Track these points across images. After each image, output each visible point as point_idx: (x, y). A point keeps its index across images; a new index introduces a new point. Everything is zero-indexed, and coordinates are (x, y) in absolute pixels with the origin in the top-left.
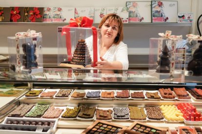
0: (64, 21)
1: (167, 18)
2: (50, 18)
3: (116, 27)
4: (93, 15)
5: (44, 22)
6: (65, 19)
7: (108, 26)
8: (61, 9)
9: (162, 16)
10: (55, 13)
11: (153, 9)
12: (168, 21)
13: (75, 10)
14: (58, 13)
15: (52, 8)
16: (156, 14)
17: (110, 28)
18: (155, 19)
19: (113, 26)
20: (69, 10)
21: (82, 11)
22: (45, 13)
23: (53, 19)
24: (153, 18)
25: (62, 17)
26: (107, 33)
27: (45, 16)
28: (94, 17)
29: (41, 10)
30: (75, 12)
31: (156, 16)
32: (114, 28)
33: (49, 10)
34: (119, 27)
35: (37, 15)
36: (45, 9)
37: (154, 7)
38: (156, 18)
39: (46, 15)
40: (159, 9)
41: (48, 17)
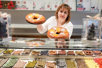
0: (27, 9)
1: (85, 8)
2: (19, 7)
4: (44, 6)
5: (16, 10)
6: (28, 8)
8: (25, 2)
9: (82, 7)
10: (22, 4)
11: (77, 3)
12: (85, 10)
13: (34, 3)
14: (24, 4)
15: (20, 2)
16: (79, 6)
17: (63, 13)
18: (78, 9)
20: (30, 3)
21: (37, 4)
22: (16, 4)
23: (21, 8)
24: (77, 8)
25: (26, 7)
26: (61, 16)
27: (16, 6)
28: (44, 7)
29: (14, 2)
30: (34, 4)
31: (79, 7)
35: (12, 5)
36: (17, 2)
37: (78, 2)
38: (79, 8)
39: (17, 5)
40: (80, 3)
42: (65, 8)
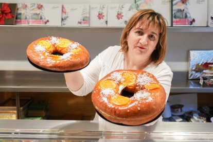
0: (46, 23)
1: (194, 20)
2: (26, 18)
3: (155, 35)
4: (88, 16)
5: (18, 25)
6: (48, 21)
7: (141, 33)
8: (42, 6)
9: (186, 17)
10: (34, 12)
11: (174, 8)
12: (194, 24)
13: (63, 7)
14: (38, 11)
15: (29, 5)
16: (178, 14)
17: (145, 36)
18: (177, 22)
19: (150, 33)
20: (53, 8)
21: (72, 10)
22: (19, 12)
23: (31, 20)
24: (174, 19)
25: (43, 17)
26: (139, 45)
27: (19, 16)
28: (89, 18)
29: (13, 7)
30: (63, 11)
31: (179, 17)
32: (151, 37)
33: (25, 7)
34: (160, 34)
35: (6, 14)
36: (19, 6)
37: (176, 4)
38: (178, 20)
39: (20, 14)
40: (182, 7)
41: (23, 17)
42: (151, 24)
